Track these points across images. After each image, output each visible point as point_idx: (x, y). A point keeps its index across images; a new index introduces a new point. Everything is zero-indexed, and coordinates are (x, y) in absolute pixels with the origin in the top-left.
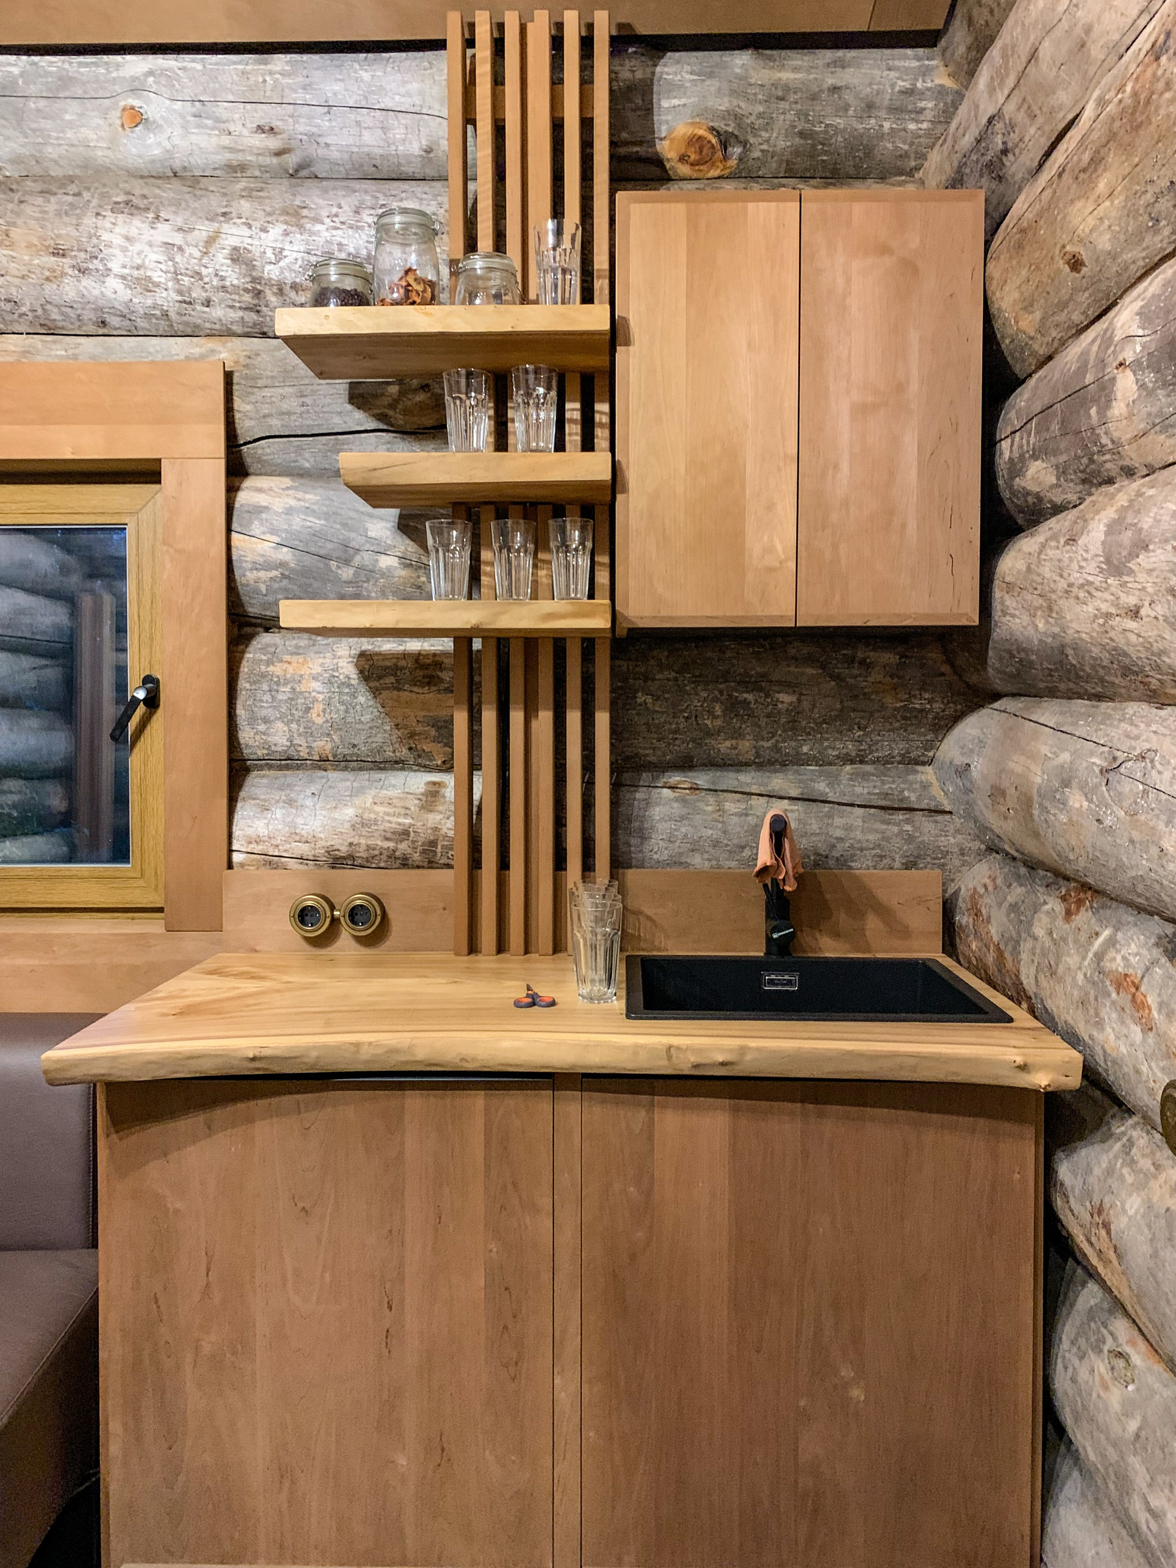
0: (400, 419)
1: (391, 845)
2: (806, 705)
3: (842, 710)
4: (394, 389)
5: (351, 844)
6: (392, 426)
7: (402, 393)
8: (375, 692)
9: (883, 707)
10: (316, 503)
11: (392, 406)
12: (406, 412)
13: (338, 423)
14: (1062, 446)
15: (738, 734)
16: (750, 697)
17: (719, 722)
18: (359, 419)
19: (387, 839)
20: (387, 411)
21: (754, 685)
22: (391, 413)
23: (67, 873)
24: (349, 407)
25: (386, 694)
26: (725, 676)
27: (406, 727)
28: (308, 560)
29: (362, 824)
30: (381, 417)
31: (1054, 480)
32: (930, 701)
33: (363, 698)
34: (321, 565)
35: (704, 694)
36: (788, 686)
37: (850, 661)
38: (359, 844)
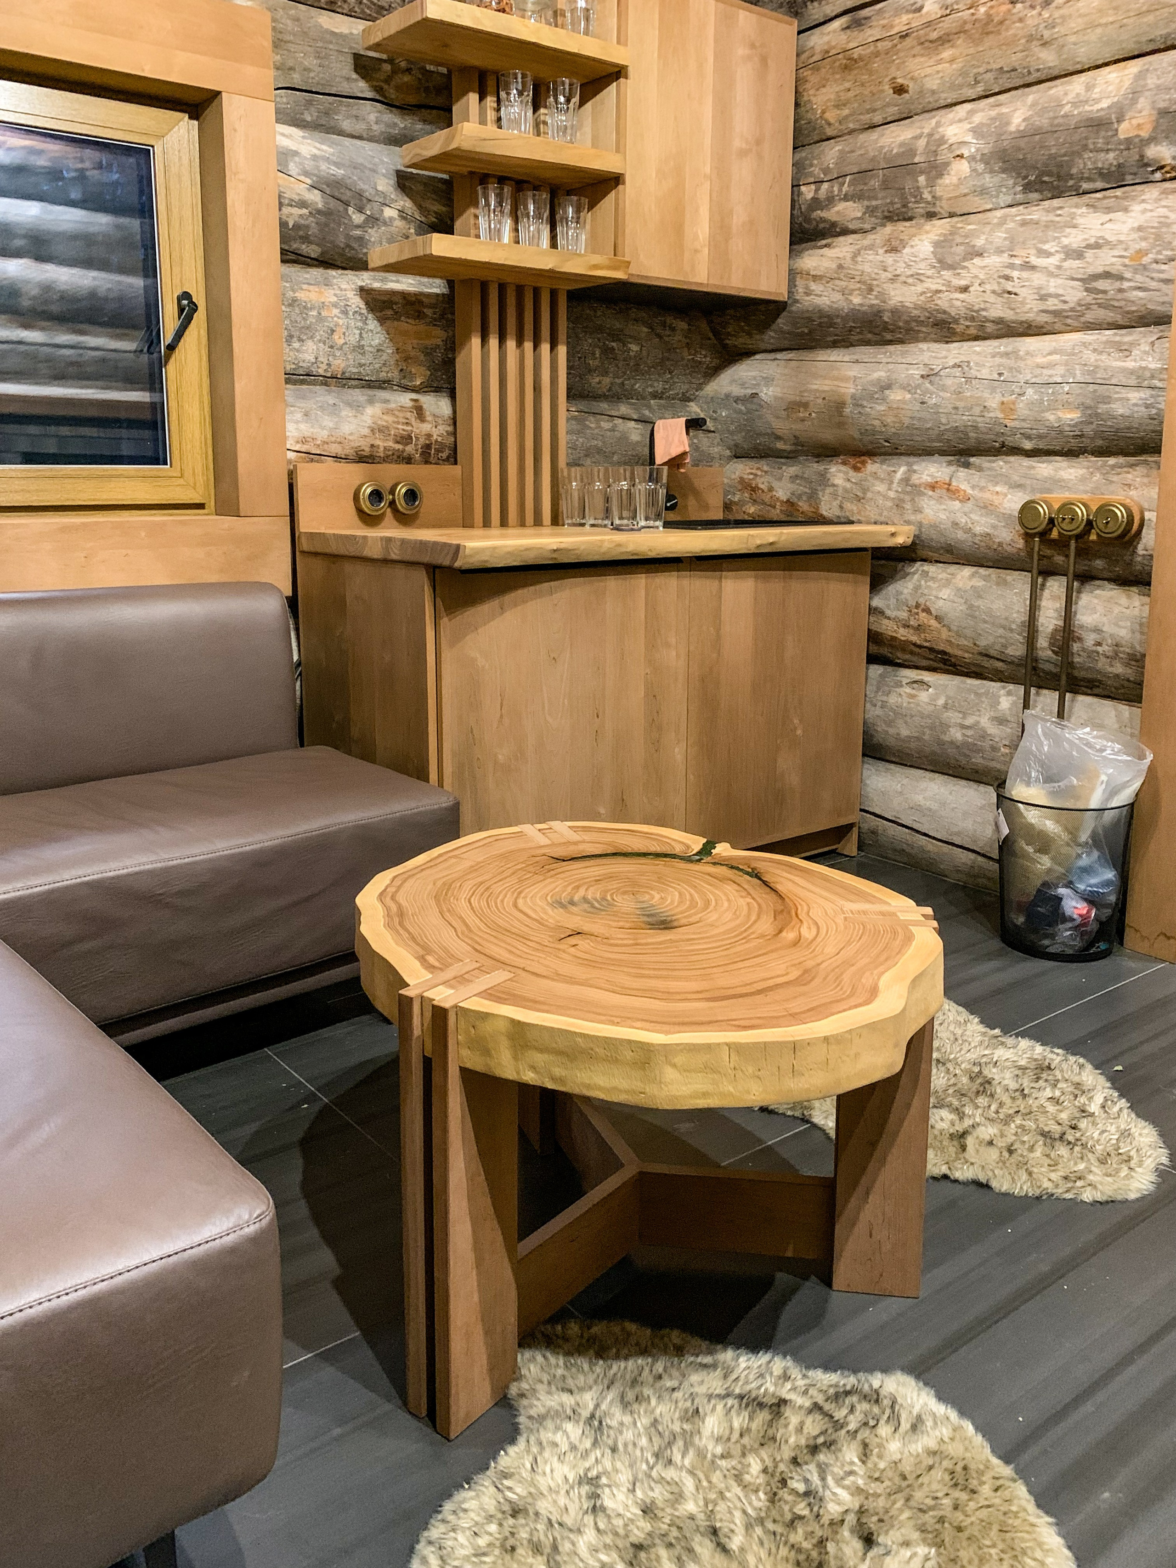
0: (392, 93)
1: (400, 447)
2: (644, 353)
3: (662, 359)
4: (387, 67)
5: (372, 446)
6: (386, 98)
7: (394, 72)
8: (382, 321)
9: (683, 359)
10: (333, 155)
11: (388, 80)
12: (398, 88)
13: (345, 88)
14: (880, 196)
15: (606, 373)
16: (614, 344)
17: (597, 363)
18: (361, 87)
19: (398, 442)
20: (382, 84)
21: (616, 336)
22: (386, 87)
23: (114, 473)
24: (355, 76)
25: (388, 323)
26: (600, 329)
27: (404, 351)
28: (333, 203)
29: (379, 430)
30: (378, 90)
31: (859, 215)
32: (705, 356)
33: (373, 324)
34: (341, 209)
35: (590, 341)
36: (636, 339)
37: (664, 325)
38: (378, 447)
